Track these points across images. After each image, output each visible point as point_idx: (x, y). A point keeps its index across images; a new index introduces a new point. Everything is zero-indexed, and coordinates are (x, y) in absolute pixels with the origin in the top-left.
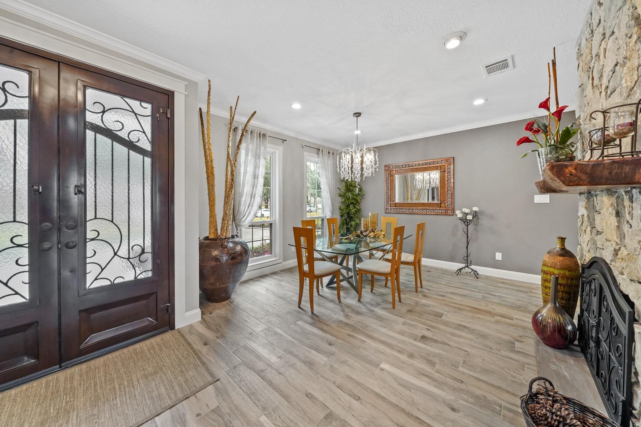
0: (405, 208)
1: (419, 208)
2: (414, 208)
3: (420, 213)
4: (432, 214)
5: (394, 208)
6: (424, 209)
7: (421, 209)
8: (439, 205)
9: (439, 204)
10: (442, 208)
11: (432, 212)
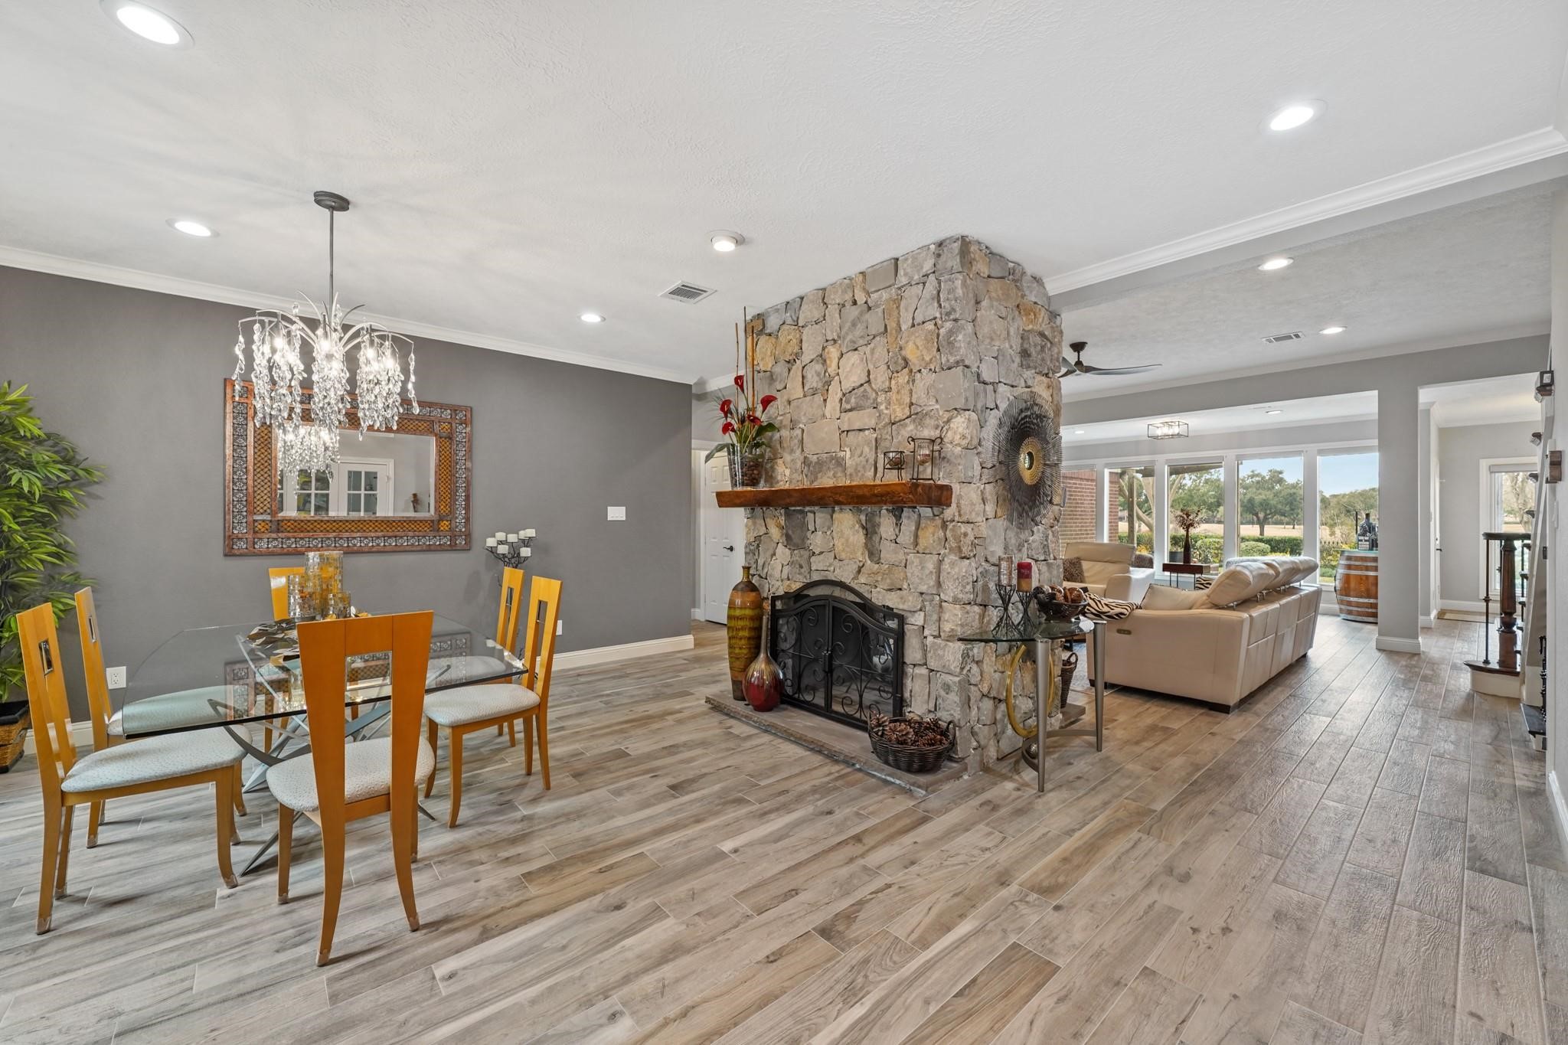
0: (321, 535)
1: (373, 534)
2: (355, 535)
3: (374, 549)
4: (414, 549)
5: (274, 535)
6: (390, 537)
7: (378, 538)
8: (433, 525)
9: (436, 523)
10: (441, 533)
11: (412, 545)
